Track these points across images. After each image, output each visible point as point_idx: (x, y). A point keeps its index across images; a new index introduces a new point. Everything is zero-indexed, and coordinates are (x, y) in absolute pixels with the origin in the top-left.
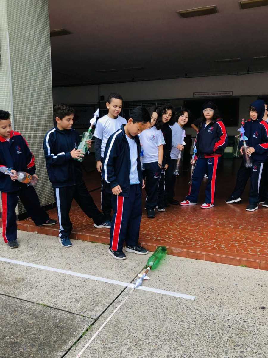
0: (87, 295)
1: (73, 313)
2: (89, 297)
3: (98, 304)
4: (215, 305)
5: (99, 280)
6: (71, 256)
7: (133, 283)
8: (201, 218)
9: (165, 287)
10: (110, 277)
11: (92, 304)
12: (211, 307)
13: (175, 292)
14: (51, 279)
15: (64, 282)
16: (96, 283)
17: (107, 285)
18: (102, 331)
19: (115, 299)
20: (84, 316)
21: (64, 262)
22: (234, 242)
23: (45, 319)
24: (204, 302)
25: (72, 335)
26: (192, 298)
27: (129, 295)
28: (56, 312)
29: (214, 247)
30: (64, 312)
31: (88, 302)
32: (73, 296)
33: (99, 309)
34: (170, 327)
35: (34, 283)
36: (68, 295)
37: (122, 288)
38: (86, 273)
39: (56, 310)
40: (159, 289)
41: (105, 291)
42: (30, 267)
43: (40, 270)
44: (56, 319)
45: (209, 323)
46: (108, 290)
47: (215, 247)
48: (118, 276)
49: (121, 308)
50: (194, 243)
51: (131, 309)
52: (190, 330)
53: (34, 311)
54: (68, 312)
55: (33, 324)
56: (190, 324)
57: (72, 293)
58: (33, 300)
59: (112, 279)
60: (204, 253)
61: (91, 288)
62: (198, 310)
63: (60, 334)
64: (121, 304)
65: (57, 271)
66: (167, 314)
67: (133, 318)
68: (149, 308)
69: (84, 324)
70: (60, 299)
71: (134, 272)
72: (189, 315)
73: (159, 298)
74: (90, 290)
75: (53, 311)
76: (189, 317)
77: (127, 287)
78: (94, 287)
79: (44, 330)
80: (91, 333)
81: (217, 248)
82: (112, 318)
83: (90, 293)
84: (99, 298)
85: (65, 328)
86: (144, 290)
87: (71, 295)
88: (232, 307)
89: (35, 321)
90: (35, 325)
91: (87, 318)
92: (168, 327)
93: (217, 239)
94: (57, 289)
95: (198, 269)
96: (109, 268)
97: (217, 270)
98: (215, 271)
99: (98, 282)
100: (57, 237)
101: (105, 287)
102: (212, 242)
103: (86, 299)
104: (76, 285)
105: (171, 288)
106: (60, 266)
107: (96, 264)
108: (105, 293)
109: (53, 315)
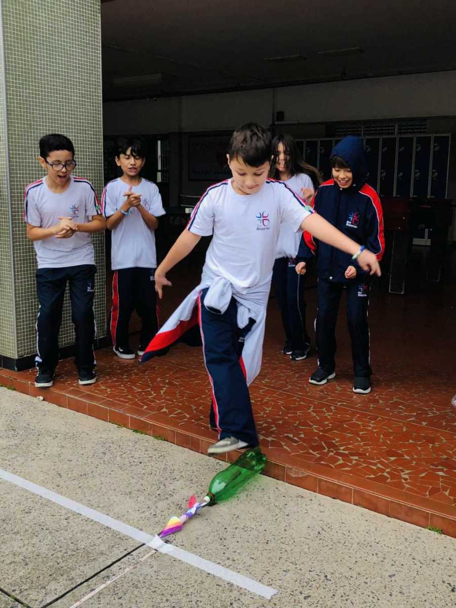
2: (54, 556)
3: (62, 575)
5: (97, 520)
6: (75, 458)
7: (163, 537)
8: (395, 400)
9: (223, 558)
10: (124, 515)
11: (50, 573)
13: (239, 572)
15: (28, 515)
16: (87, 525)
17: (105, 534)
19: (102, 568)
20: (16, 600)
21: (54, 470)
22: (440, 467)
26: (269, 593)
27: (137, 563)
29: (383, 476)
31: (44, 569)
32: (24, 549)
36: (17, 546)
37: (132, 546)
40: (210, 560)
41: (93, 548)
46: (102, 545)
47: (385, 474)
48: (143, 515)
49: (100, 594)
50: (343, 460)
51: (120, 598)
57: (26, 542)
59: (124, 522)
60: (353, 487)
61: (70, 536)
64: (108, 582)
65: (30, 489)
71: (179, 511)
73: (196, 581)
74: (65, 541)
77: (144, 544)
78: (79, 534)
81: (387, 478)
84: (71, 562)
86: (176, 557)
87: (22, 545)
91: (19, 605)
93: (404, 456)
94: (5, 528)
95: (325, 523)
96: (132, 495)
97: (367, 533)
98: (361, 534)
99: (93, 525)
100: (75, 412)
101: (100, 538)
102: (387, 462)
103: (45, 559)
104: (46, 525)
105: (236, 562)
106: (42, 478)
107: (113, 484)
108: (90, 553)
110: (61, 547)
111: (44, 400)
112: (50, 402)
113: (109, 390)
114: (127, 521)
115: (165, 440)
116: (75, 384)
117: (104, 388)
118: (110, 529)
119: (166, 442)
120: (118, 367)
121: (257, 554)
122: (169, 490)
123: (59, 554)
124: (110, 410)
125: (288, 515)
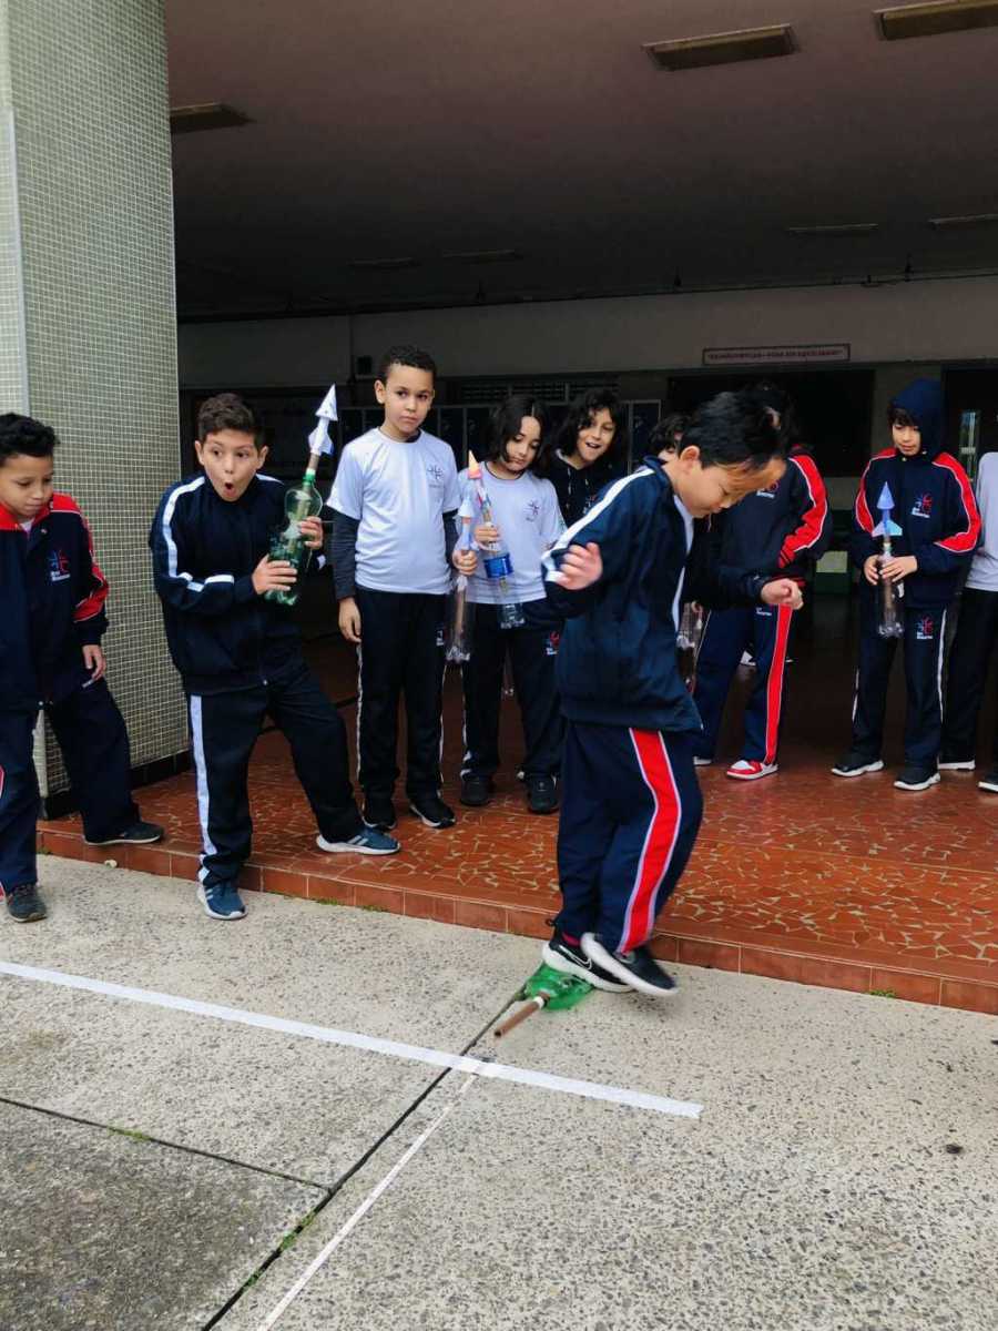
0: (302, 1100)
1: (249, 1167)
2: (308, 1104)
3: (342, 1131)
4: (776, 1138)
6: (241, 953)
7: (473, 1054)
8: (726, 817)
9: (591, 1072)
10: (388, 1031)
11: (319, 1131)
12: (763, 1144)
13: (628, 1088)
14: (166, 1039)
15: (216, 1049)
16: (334, 1052)
17: (374, 1061)
18: (354, 1234)
19: (403, 1112)
20: (287, 1177)
21: (214, 975)
22: (850, 905)
23: (141, 1189)
24: (737, 1128)
25: (241, 1247)
26: (692, 1110)
27: (457, 1097)
28: (182, 1163)
29: (776, 924)
30: (212, 1162)
31: (303, 1126)
32: (246, 1101)
33: (346, 1151)
34: (609, 1219)
35: (100, 1054)
36: (231, 1099)
37: (432, 1074)
38: (297, 1016)
39: (184, 1153)
40: (570, 1077)
41: (368, 1084)
42: (90, 992)
43: (127, 1003)
44: (182, 1186)
45: (754, 1203)
46: (380, 1079)
47: (777, 921)
48: (419, 1027)
49: (424, 1149)
50: (704, 908)
51: (462, 1151)
52: (683, 1228)
53: (101, 1158)
54: (227, 1161)
55: (96, 1206)
56: (682, 1208)
57: (243, 1091)
58: (98, 1115)
59: (393, 1040)
61: (315, 1072)
62: (714, 1157)
63: (197, 1242)
64: (428, 1131)
65: (191, 1010)
66: (598, 1170)
67: (470, 1184)
68: (531, 1149)
69: (288, 1207)
70: (199, 1112)
71: (475, 1013)
72: (679, 1176)
73: (569, 1110)
74: (310, 1081)
75: (173, 1158)
76: (681, 1182)
77: (449, 1069)
78: (328, 1068)
79: (137, 1227)
80: (315, 1239)
81: (784, 928)
82: (391, 1183)
83: (310, 1091)
84: (343, 1111)
85: (215, 1222)
86: (514, 1080)
87: (239, 1096)
88: (840, 1146)
89: (103, 1195)
90: (105, 1210)
91: (298, 1184)
92: (602, 1221)
93: (786, 893)
94: (189, 1075)
96: (382, 999)
99: (343, 1051)
100: (189, 881)
101: (369, 1068)
104: (261, 1061)
105: (615, 1074)
106: (201, 990)
107: (337, 985)
108: (367, 1093)
109: (172, 1172)
111: (118, 866)
112: (131, 868)
114: (399, 1038)
115: (384, 911)
118: (378, 1053)
119: (388, 914)
122: (439, 984)
123: (316, 1102)
124: (266, 870)
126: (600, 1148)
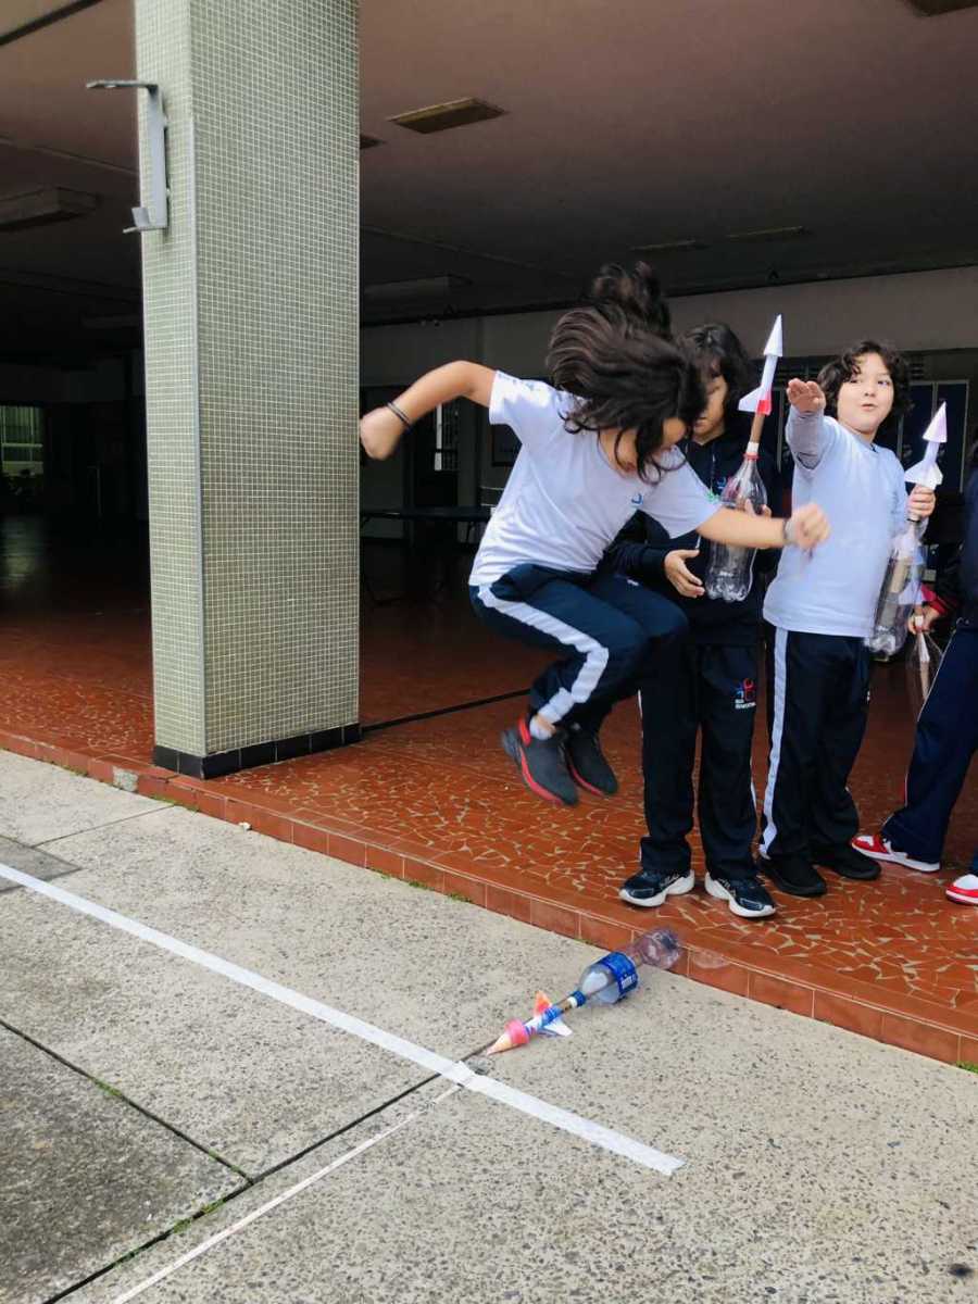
0: (279, 1083)
1: (191, 1142)
3: (296, 1122)
4: (749, 1216)
5: (352, 1032)
6: (310, 926)
7: (470, 1063)
9: (582, 1103)
10: (400, 1026)
11: (275, 1117)
12: (728, 1219)
13: (611, 1127)
14: (194, 1001)
15: (231, 1019)
16: (337, 1039)
17: (370, 1055)
18: (245, 1231)
19: (366, 1113)
20: (219, 1160)
21: (274, 945)
25: (136, 1222)
27: (428, 1106)
28: (136, 1127)
29: (869, 968)
30: (162, 1130)
31: (264, 1110)
32: (227, 1077)
33: (291, 1141)
34: (507, 1271)
35: (130, 1007)
36: (214, 1069)
37: (418, 1077)
39: (143, 1117)
40: (557, 1104)
41: (348, 1078)
42: (155, 946)
43: (180, 961)
44: (122, 1149)
45: (679, 1286)
46: (364, 1074)
47: (873, 966)
48: (434, 1026)
50: (794, 940)
51: (400, 1164)
53: (71, 1108)
55: (39, 1154)
56: (593, 1275)
57: (231, 1064)
58: (92, 1066)
59: (401, 1036)
60: (814, 988)
61: (307, 1057)
62: (662, 1223)
64: (379, 1136)
65: (233, 977)
66: (527, 1212)
67: (388, 1202)
69: (202, 1190)
71: (499, 1021)
72: (612, 1237)
73: (535, 1141)
74: (298, 1064)
75: (131, 1119)
76: (609, 1245)
77: (438, 1075)
78: (323, 1055)
79: (60, 1182)
80: (207, 1228)
81: (877, 974)
82: (312, 1185)
84: (310, 1101)
85: (129, 1192)
86: (496, 1098)
87: (224, 1070)
88: (819, 1240)
89: (51, 1144)
90: (44, 1159)
91: (225, 1169)
92: (499, 1270)
93: (903, 936)
95: (764, 1048)
96: (414, 992)
97: (843, 1068)
98: (832, 1070)
99: (346, 1040)
100: (305, 850)
101: (360, 1061)
102: (873, 945)
103: (265, 1094)
104: (265, 1037)
105: (606, 1109)
106: (253, 959)
107: (379, 971)
108: (344, 1086)
109: (122, 1134)
110: (292, 1075)
111: (251, 829)
112: (261, 832)
113: (366, 812)
114: (406, 1035)
115: (467, 901)
116: (305, 803)
117: (356, 809)
118: (378, 1047)
119: (470, 905)
120: (380, 777)
121: (642, 1097)
122: (479, 984)
123: (290, 1087)
124: (369, 847)
125: (696, 1034)
126: (543, 1188)
